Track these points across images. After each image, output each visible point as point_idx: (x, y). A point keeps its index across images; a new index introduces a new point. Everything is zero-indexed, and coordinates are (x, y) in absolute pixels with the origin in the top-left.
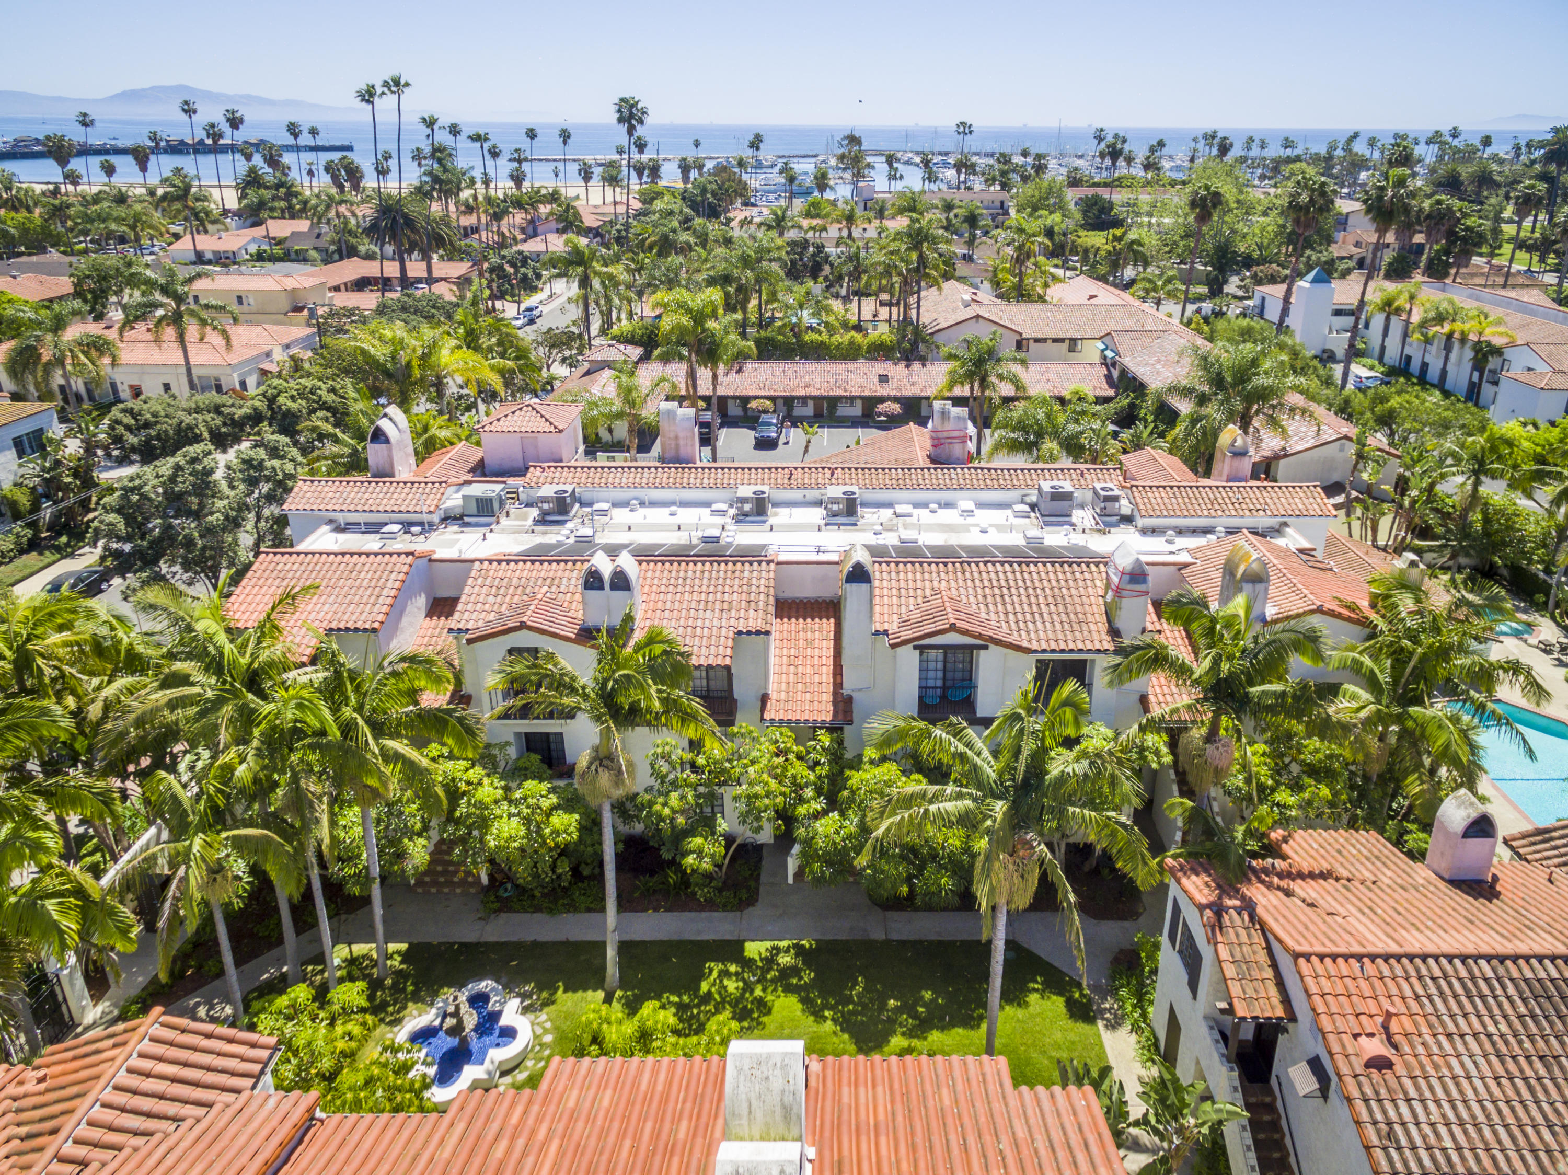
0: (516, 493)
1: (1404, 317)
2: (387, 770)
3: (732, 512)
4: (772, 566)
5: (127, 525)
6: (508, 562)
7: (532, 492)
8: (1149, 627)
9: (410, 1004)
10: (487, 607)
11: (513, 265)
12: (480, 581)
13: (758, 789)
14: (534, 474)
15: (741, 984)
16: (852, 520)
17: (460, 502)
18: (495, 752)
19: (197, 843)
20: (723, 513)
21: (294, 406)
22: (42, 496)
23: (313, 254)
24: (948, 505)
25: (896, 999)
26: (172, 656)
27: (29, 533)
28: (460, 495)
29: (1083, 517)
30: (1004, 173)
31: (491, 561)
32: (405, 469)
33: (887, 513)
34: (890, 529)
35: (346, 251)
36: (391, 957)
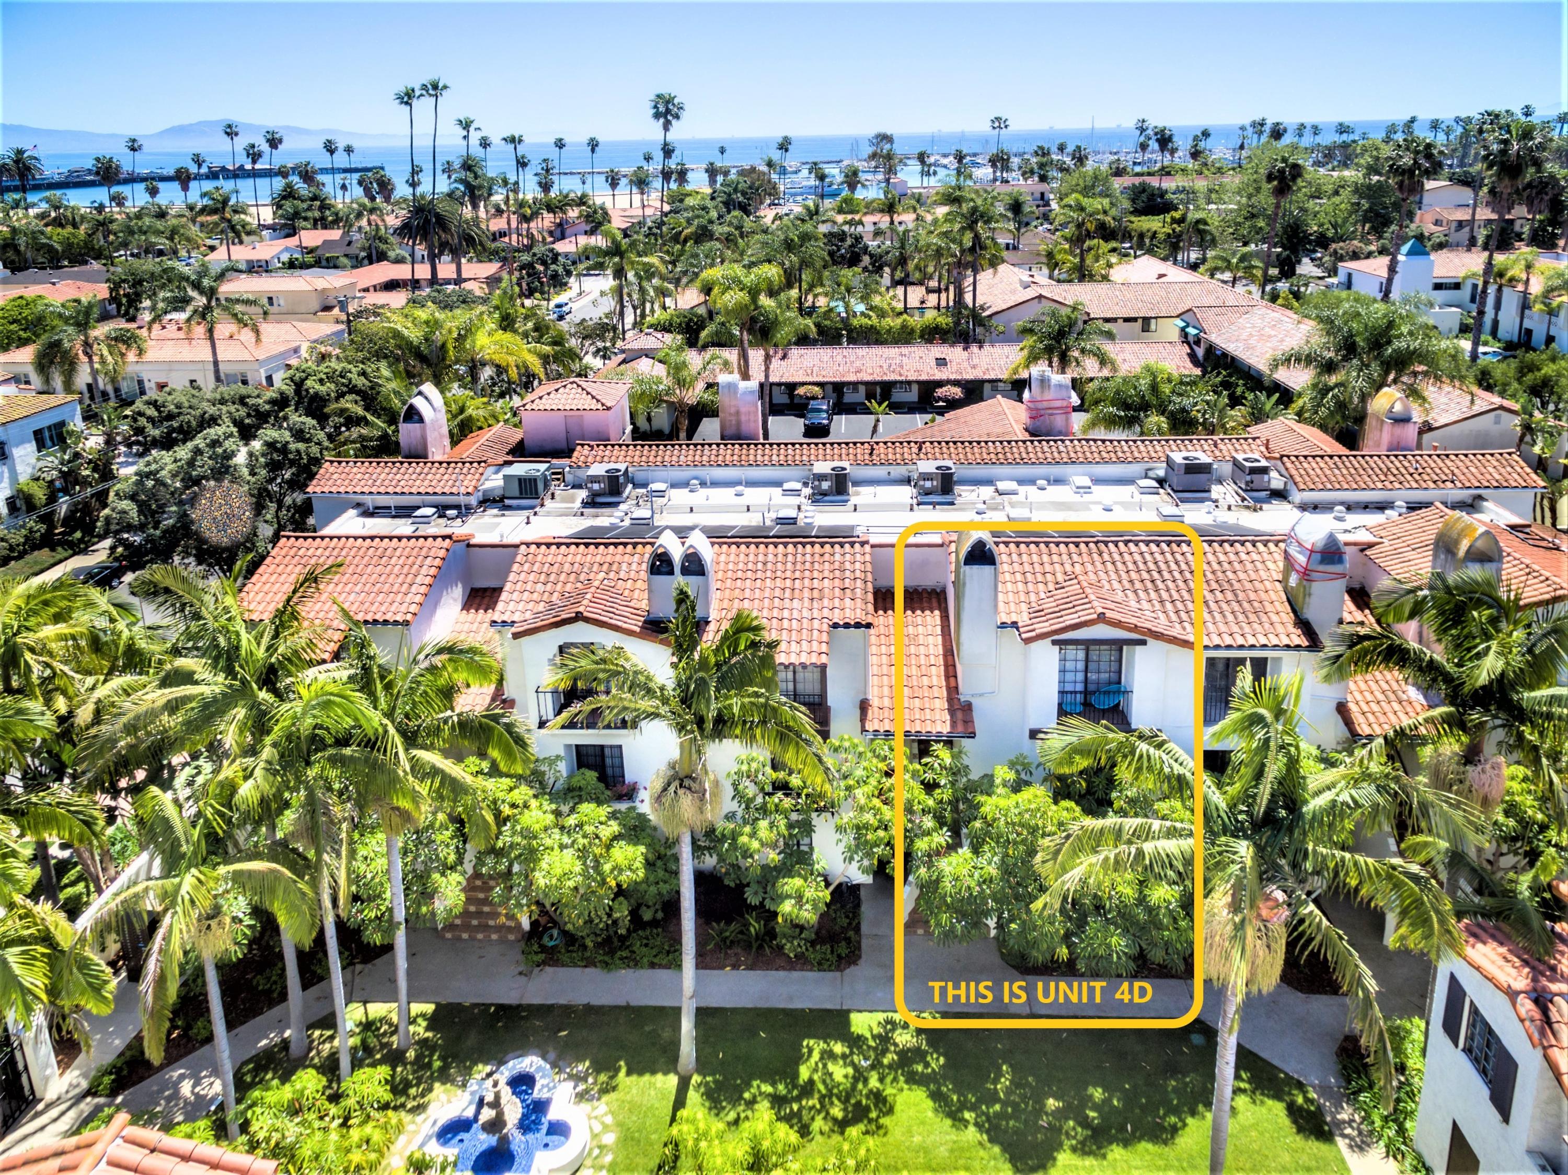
0: (562, 473)
1: (1520, 288)
2: (423, 789)
3: (807, 491)
4: (867, 548)
5: (140, 512)
6: (559, 545)
7: (580, 473)
8: (1347, 618)
9: (437, 1085)
10: (535, 596)
11: (544, 263)
12: (526, 567)
13: (868, 817)
14: (580, 453)
15: (850, 1071)
16: (947, 498)
17: (501, 483)
18: (544, 768)
19: (188, 881)
20: (796, 492)
21: (323, 389)
22: (59, 490)
23: (344, 260)
24: (1058, 481)
25: (1057, 1098)
26: (176, 652)
27: (43, 528)
28: (500, 475)
29: (1225, 492)
30: (1042, 166)
31: (538, 545)
32: (439, 449)
33: (986, 492)
34: (995, 508)
35: (376, 256)
36: (413, 1022)
